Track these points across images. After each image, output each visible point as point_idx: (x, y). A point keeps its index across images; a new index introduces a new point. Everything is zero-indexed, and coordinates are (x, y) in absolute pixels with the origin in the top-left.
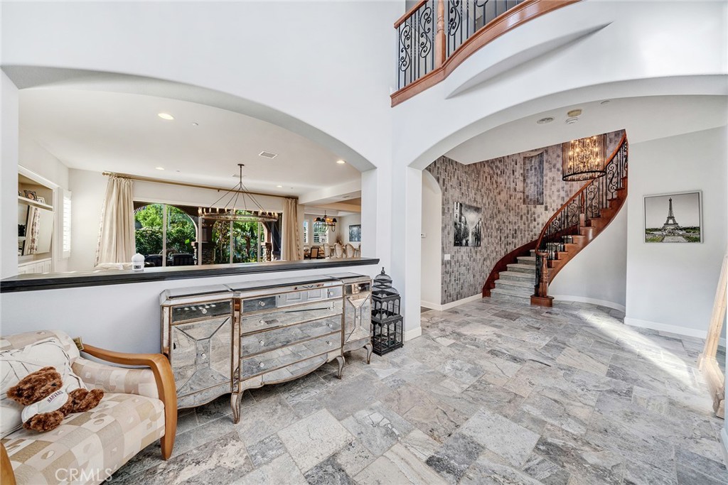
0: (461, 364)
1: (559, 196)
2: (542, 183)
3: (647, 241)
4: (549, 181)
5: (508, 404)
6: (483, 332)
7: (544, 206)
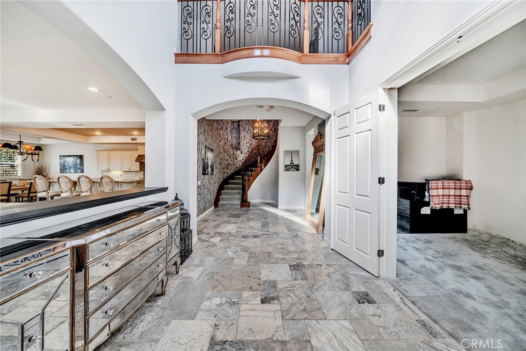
0: (234, 249)
1: (247, 146)
2: (239, 138)
3: (285, 170)
4: (243, 137)
5: (268, 257)
6: (231, 228)
7: (240, 151)
